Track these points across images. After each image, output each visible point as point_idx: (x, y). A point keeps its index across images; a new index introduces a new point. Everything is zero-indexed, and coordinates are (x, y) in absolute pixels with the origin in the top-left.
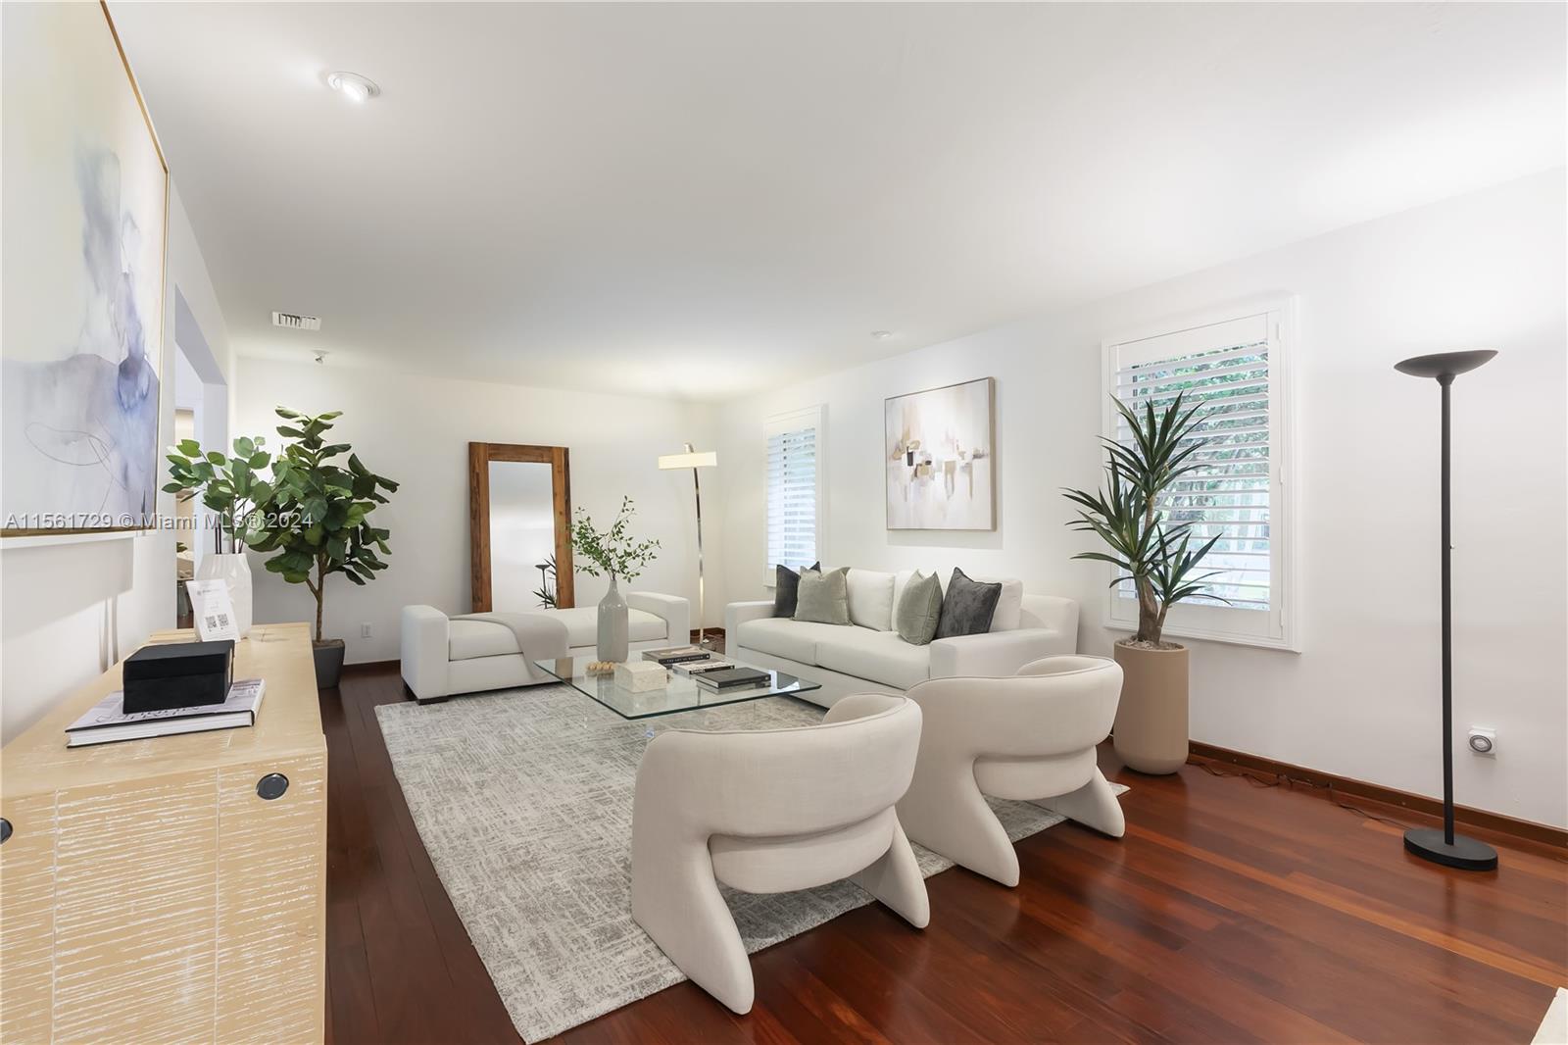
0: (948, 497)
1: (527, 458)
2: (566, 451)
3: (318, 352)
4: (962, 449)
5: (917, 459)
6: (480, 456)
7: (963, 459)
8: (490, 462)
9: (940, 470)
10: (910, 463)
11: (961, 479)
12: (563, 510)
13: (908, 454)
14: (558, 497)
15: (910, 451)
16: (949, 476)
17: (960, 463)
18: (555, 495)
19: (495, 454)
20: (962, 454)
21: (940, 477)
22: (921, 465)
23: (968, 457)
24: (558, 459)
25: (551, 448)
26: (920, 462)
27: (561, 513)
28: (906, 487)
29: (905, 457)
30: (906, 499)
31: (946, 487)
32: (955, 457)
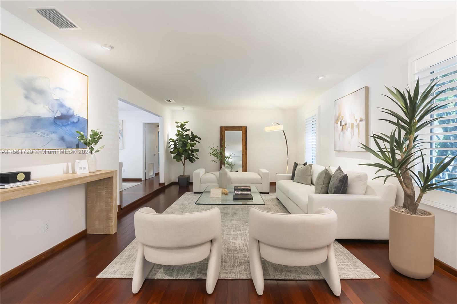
0: (352, 138)
1: (236, 130)
2: (246, 127)
3: (183, 107)
4: (356, 118)
5: (343, 123)
6: (223, 130)
7: (356, 122)
8: (225, 131)
9: (349, 127)
10: (341, 125)
11: (356, 130)
12: (245, 144)
13: (340, 121)
14: (243, 141)
15: (341, 120)
16: (352, 129)
17: (356, 124)
18: (243, 140)
19: (227, 129)
20: (356, 120)
21: (349, 129)
22: (344, 125)
23: (358, 121)
24: (244, 130)
25: (242, 127)
26: (343, 125)
27: (244, 145)
28: (339, 134)
29: (339, 122)
30: (339, 139)
31: (351, 134)
32: (354, 122)
